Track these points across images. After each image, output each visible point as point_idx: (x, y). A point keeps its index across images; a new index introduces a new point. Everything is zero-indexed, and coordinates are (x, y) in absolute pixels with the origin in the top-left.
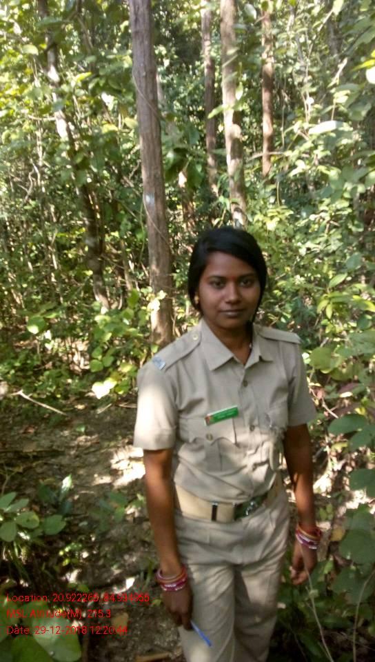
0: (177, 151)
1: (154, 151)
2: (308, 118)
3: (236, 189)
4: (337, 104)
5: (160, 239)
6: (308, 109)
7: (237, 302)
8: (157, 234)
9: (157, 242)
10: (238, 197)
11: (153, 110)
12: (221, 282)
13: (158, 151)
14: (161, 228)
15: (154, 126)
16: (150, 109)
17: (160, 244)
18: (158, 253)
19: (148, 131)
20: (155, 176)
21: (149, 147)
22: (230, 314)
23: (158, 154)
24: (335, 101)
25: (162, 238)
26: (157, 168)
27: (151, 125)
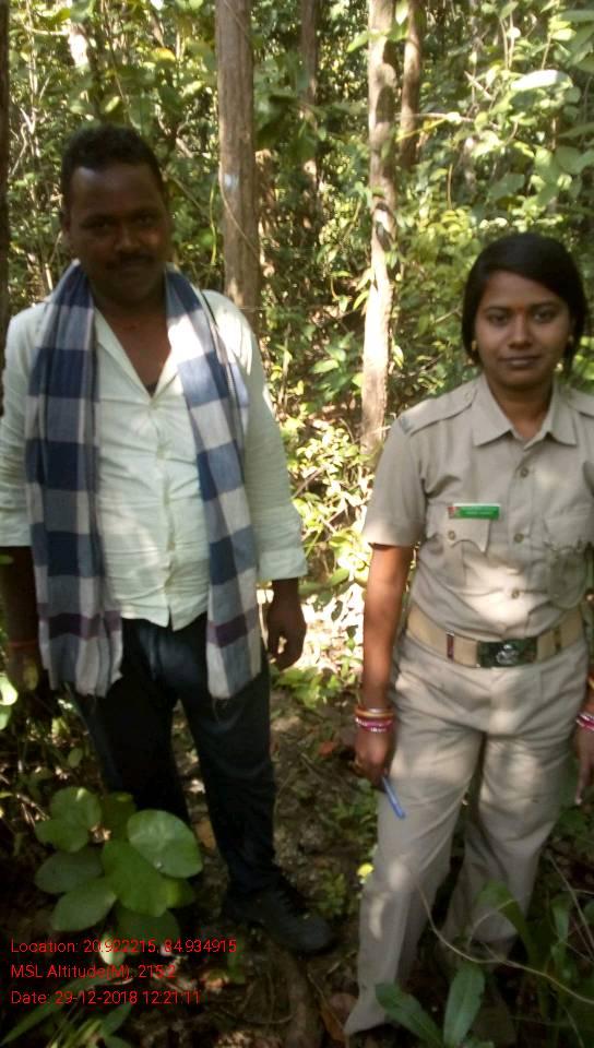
0: (274, 100)
1: (242, 100)
2: (509, 61)
3: (381, 173)
4: (553, 41)
5: (244, 248)
6: (509, 46)
7: (526, 345)
8: (240, 239)
9: (241, 253)
10: (385, 185)
11: (243, 28)
12: (503, 316)
13: (247, 99)
14: (247, 230)
15: (243, 58)
16: (239, 28)
17: (245, 256)
18: (241, 272)
19: (234, 65)
20: (241, 142)
21: (234, 91)
22: (516, 363)
23: (248, 106)
24: (550, 35)
25: (248, 248)
26: (245, 129)
27: (239, 55)
